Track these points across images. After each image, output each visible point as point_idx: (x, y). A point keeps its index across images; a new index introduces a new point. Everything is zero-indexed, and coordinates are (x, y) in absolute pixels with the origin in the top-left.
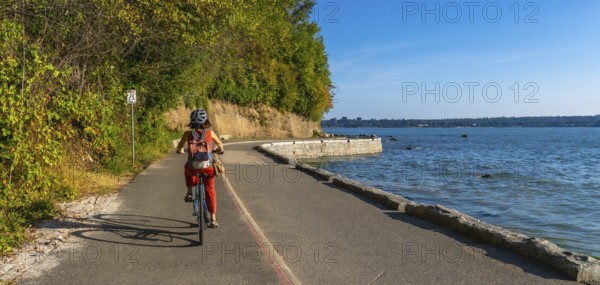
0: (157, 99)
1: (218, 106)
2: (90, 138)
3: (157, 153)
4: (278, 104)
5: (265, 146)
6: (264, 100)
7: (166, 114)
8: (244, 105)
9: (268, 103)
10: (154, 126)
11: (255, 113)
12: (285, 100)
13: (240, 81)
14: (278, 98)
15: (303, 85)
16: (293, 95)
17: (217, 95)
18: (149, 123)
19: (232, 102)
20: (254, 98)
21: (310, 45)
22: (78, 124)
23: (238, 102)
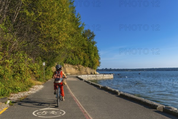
0: (50, 64)
1: (67, 65)
2: (35, 74)
3: (50, 78)
4: (84, 65)
5: (79, 76)
6: (80, 64)
7: (52, 68)
8: (74, 65)
9: (81, 64)
10: (49, 71)
11: (77, 67)
12: (86, 63)
13: (73, 58)
14: (84, 63)
15: (91, 59)
16: (88, 62)
17: (66, 62)
18: (48, 70)
19: (71, 64)
20: (77, 63)
21: (93, 48)
22: (32, 71)
23: (72, 64)
